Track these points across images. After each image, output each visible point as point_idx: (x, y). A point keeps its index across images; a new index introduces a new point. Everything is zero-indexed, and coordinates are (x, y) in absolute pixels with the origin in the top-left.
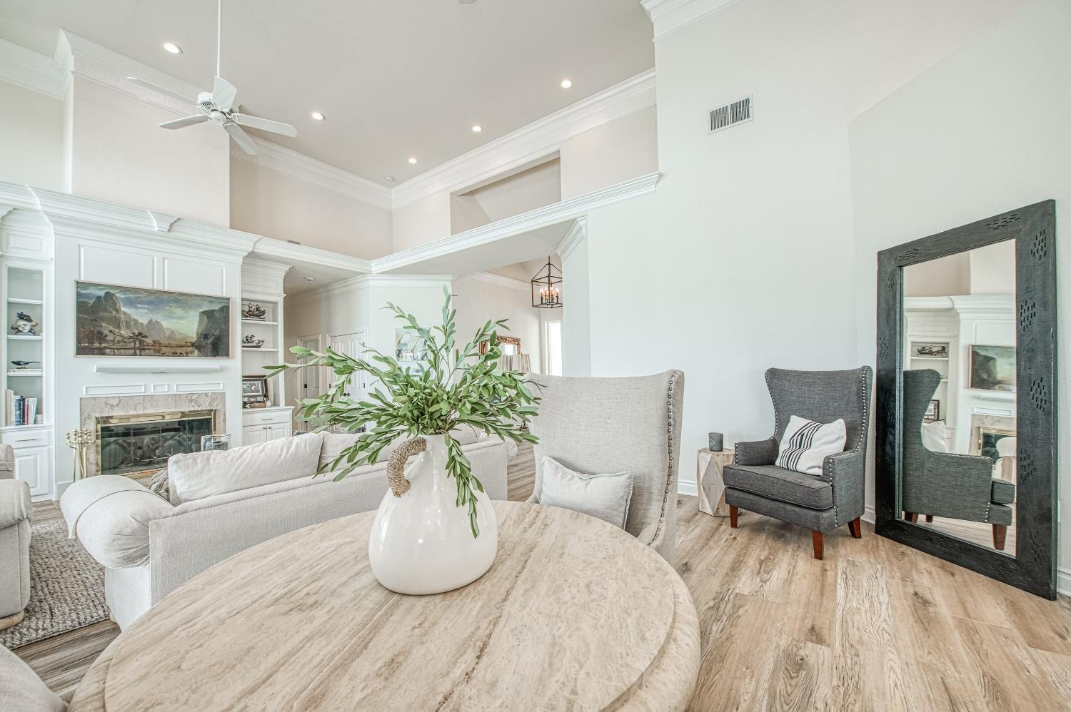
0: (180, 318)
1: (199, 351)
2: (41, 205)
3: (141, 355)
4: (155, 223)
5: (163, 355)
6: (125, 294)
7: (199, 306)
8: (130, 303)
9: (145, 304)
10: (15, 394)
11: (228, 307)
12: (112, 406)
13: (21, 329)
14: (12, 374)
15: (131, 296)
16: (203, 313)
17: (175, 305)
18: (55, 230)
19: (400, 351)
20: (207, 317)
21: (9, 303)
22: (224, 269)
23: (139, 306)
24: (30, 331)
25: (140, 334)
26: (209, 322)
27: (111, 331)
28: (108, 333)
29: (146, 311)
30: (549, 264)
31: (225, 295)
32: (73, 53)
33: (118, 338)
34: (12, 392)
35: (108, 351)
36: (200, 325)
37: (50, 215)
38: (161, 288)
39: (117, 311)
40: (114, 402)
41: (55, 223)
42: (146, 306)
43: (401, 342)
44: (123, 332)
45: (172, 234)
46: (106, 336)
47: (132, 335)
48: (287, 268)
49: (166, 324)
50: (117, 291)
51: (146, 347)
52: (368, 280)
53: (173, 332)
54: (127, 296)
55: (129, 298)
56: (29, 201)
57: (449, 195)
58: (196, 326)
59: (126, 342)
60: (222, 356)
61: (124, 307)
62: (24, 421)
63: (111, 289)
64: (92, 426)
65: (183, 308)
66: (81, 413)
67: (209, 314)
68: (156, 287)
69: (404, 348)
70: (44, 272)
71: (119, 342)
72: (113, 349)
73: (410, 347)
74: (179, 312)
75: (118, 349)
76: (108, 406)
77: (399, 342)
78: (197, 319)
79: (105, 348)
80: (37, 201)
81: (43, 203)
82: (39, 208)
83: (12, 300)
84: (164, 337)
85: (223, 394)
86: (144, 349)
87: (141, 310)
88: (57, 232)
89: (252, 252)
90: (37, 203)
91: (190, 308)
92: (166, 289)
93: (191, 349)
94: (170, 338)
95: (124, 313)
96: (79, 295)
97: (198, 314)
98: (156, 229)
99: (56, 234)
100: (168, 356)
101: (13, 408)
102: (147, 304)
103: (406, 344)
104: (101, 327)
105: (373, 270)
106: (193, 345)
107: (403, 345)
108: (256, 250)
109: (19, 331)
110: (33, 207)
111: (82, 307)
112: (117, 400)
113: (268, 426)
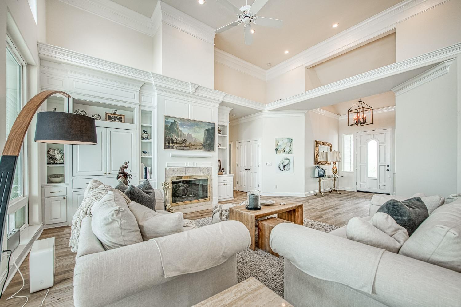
0: (198, 132)
1: (204, 148)
2: (154, 81)
3: (185, 149)
4: (191, 88)
5: (192, 149)
6: (180, 121)
7: (204, 127)
8: (182, 125)
9: (186, 126)
10: (144, 165)
11: (214, 128)
12: (175, 172)
13: (144, 137)
14: (143, 157)
15: (182, 122)
16: (206, 130)
17: (196, 126)
18: (157, 93)
19: (277, 149)
20: (207, 132)
21: (142, 126)
22: (212, 110)
23: (185, 127)
24: (147, 138)
25: (185, 140)
26: (208, 134)
27: (175, 138)
28: (175, 139)
29: (187, 129)
30: (360, 101)
31: (212, 122)
32: (162, 11)
33: (178, 142)
34: (143, 164)
35: (174, 147)
36: (204, 136)
37: (156, 85)
38: (191, 119)
39: (178, 129)
40: (176, 170)
41: (157, 89)
42: (187, 127)
43: (279, 144)
44: (179, 139)
45: (196, 93)
46: (174, 140)
47: (182, 140)
48: (230, 109)
49: (194, 135)
50: (177, 120)
51: (187, 146)
52: (263, 114)
53: (195, 139)
54: (181, 122)
55: (182, 123)
56: (150, 80)
57: (304, 68)
58: (203, 136)
59: (180, 143)
60: (212, 150)
61: (180, 127)
62: (147, 177)
63: (176, 119)
64: (169, 181)
65: (199, 128)
66: (166, 175)
67: (207, 131)
68: (190, 118)
69: (280, 148)
70: (153, 112)
71: (178, 143)
72: (176, 146)
73: (283, 147)
74: (197, 129)
75: (178, 146)
76: (174, 172)
77: (277, 144)
78: (204, 133)
79: (174, 146)
80: (153, 79)
81: (155, 80)
82: (153, 83)
83: (144, 124)
84: (193, 141)
85: (212, 168)
86: (186, 147)
87: (185, 129)
88: (158, 94)
89: (223, 101)
90: (152, 80)
91: (201, 128)
92: (193, 119)
93: (201, 147)
94: (195, 141)
95: (180, 130)
96: (165, 122)
97: (204, 131)
98: (191, 91)
99: (157, 94)
100: (194, 150)
101: (143, 171)
102: (188, 126)
103: (281, 146)
104: (172, 136)
105: (266, 109)
106: (202, 145)
107: (279, 146)
108: (224, 101)
109: (144, 138)
110: (151, 82)
111: (166, 127)
112: (177, 169)
113: (225, 184)
